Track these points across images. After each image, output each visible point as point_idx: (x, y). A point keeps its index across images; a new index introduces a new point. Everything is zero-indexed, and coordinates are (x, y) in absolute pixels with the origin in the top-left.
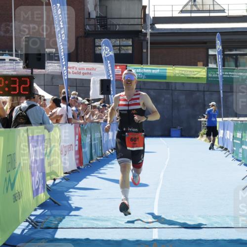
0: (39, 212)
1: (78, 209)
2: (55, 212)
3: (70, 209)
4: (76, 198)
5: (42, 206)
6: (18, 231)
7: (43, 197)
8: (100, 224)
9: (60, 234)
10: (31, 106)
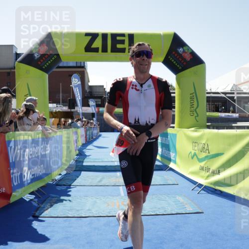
0: (76, 157)
1: (89, 156)
2: (81, 157)
3: (86, 156)
4: (87, 152)
5: (77, 155)
6: (71, 163)
7: (77, 152)
8: (97, 161)
9: (85, 164)
10: (72, 123)
